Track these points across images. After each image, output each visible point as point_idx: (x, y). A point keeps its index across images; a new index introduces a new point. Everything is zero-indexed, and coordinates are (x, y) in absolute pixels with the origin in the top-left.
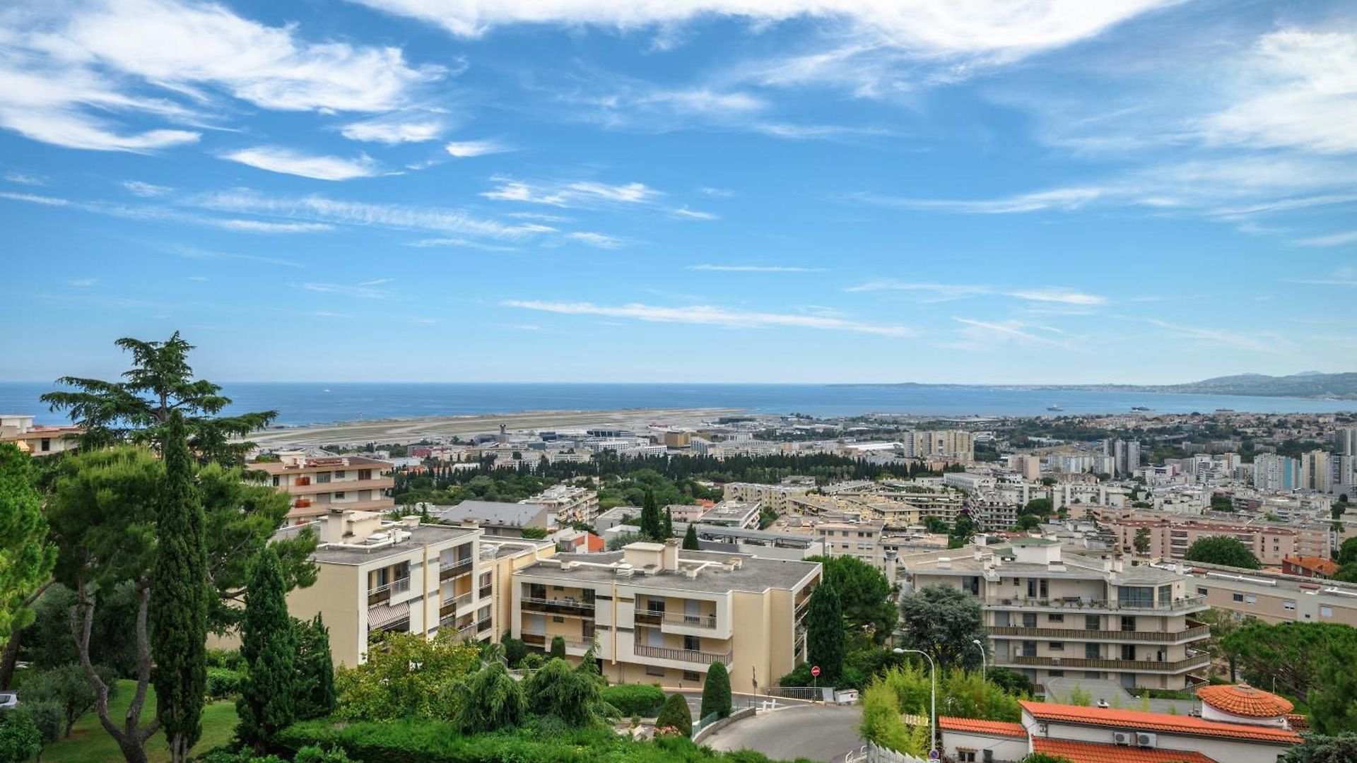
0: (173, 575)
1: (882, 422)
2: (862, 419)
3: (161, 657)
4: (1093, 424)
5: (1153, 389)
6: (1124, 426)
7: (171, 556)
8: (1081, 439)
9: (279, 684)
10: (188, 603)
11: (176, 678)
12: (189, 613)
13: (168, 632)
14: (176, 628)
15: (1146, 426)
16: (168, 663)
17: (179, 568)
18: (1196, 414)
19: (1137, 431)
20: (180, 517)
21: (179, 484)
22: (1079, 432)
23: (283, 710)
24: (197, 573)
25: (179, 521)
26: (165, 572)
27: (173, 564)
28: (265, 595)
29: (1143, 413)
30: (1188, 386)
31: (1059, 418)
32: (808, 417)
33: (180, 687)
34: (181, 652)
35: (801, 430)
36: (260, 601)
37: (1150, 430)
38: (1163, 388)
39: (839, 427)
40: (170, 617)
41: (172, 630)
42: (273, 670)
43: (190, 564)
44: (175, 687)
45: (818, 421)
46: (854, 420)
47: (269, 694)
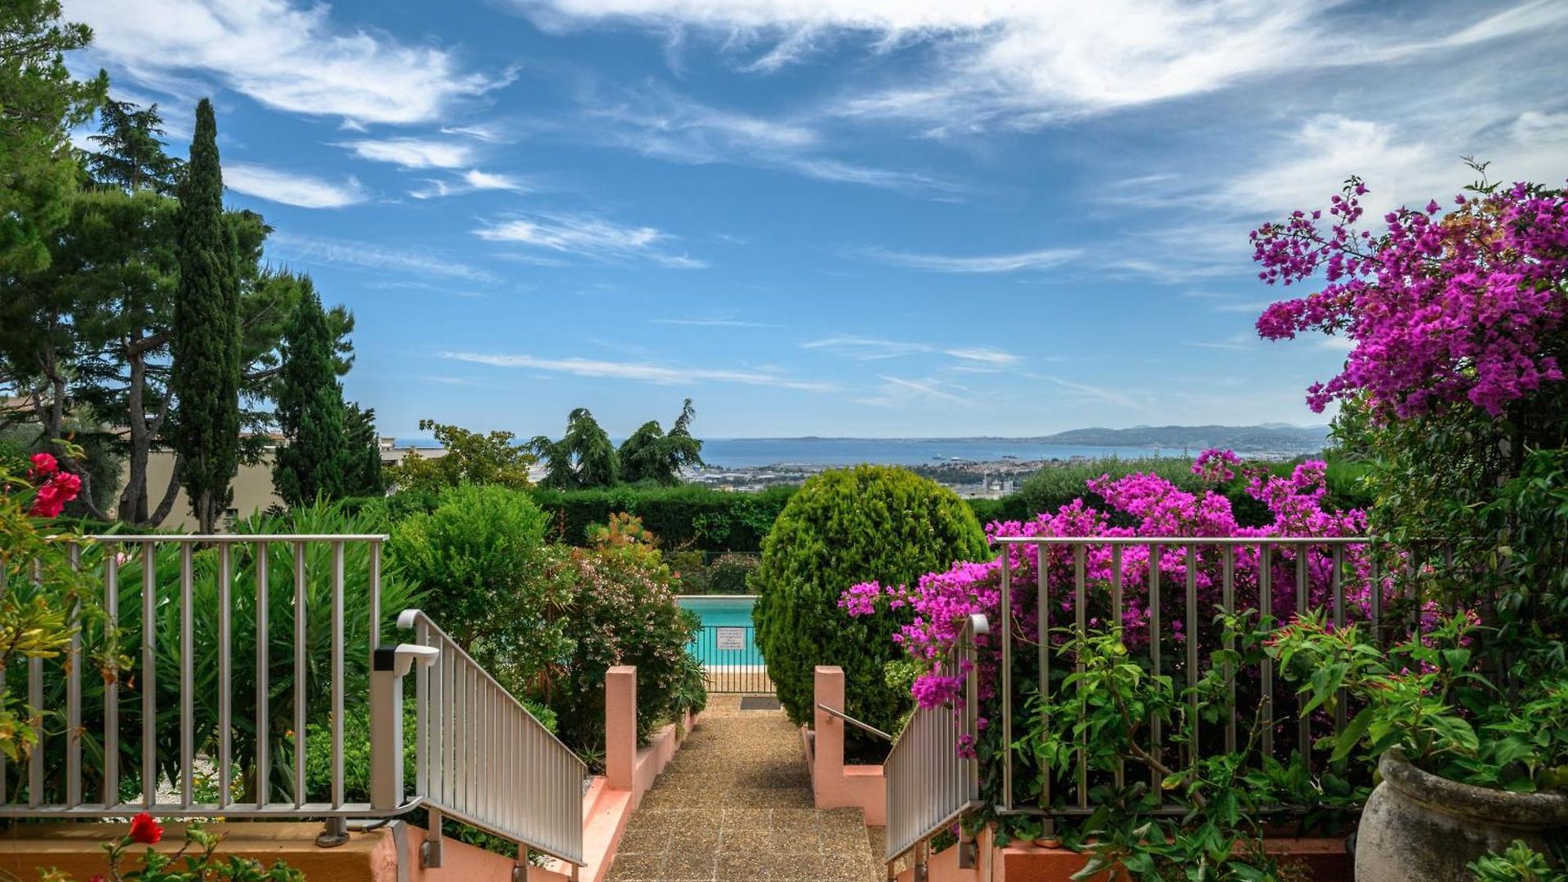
0: (204, 294)
1: (787, 471)
2: (769, 468)
3: (187, 392)
4: (971, 470)
5: (1019, 441)
6: (998, 470)
7: (199, 272)
8: (963, 482)
9: (328, 447)
10: (220, 332)
11: (206, 421)
12: (222, 347)
13: (196, 363)
14: (207, 359)
15: (1016, 471)
16: (196, 399)
17: (211, 287)
18: (1055, 460)
19: (1009, 474)
20: (211, 227)
21: (210, 189)
22: (961, 476)
23: (332, 479)
24: (231, 300)
25: (210, 231)
26: (193, 291)
27: (203, 281)
28: (310, 342)
29: (1011, 460)
30: (1047, 438)
31: (943, 466)
32: (719, 468)
33: (210, 432)
34: (212, 388)
35: (713, 479)
36: (304, 349)
37: (1020, 474)
38: (1026, 440)
39: (748, 476)
40: (200, 344)
41: (202, 360)
42: (322, 429)
43: (223, 288)
44: (204, 431)
45: (729, 470)
46: (762, 469)
47: (316, 458)
